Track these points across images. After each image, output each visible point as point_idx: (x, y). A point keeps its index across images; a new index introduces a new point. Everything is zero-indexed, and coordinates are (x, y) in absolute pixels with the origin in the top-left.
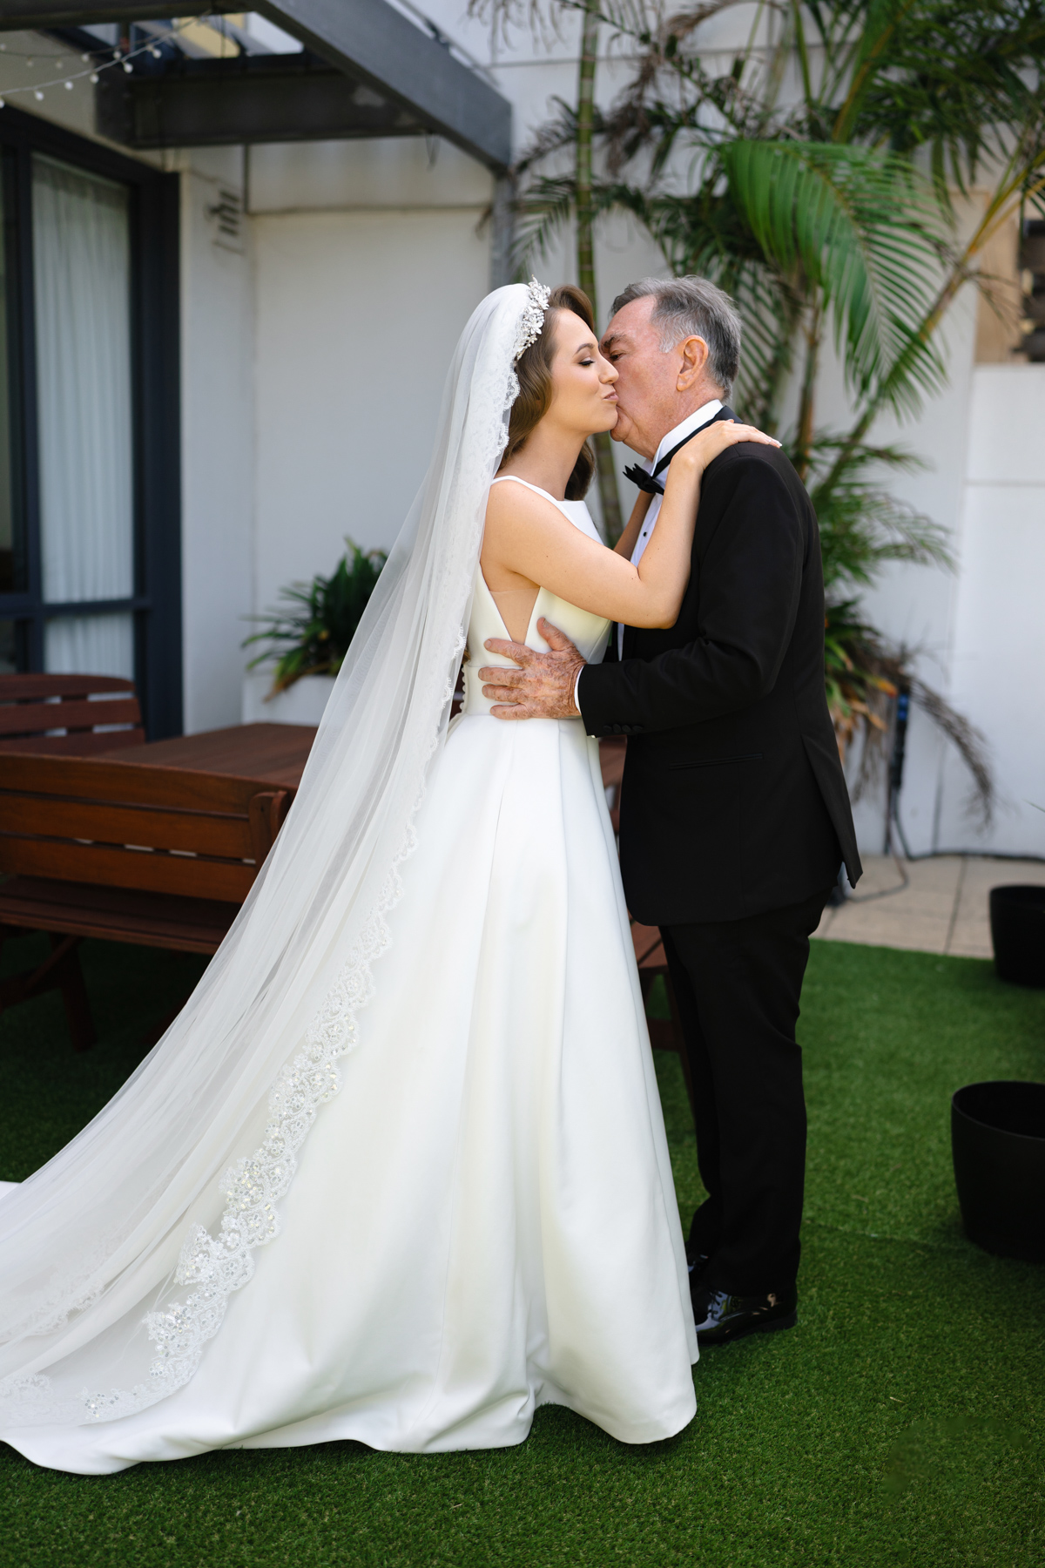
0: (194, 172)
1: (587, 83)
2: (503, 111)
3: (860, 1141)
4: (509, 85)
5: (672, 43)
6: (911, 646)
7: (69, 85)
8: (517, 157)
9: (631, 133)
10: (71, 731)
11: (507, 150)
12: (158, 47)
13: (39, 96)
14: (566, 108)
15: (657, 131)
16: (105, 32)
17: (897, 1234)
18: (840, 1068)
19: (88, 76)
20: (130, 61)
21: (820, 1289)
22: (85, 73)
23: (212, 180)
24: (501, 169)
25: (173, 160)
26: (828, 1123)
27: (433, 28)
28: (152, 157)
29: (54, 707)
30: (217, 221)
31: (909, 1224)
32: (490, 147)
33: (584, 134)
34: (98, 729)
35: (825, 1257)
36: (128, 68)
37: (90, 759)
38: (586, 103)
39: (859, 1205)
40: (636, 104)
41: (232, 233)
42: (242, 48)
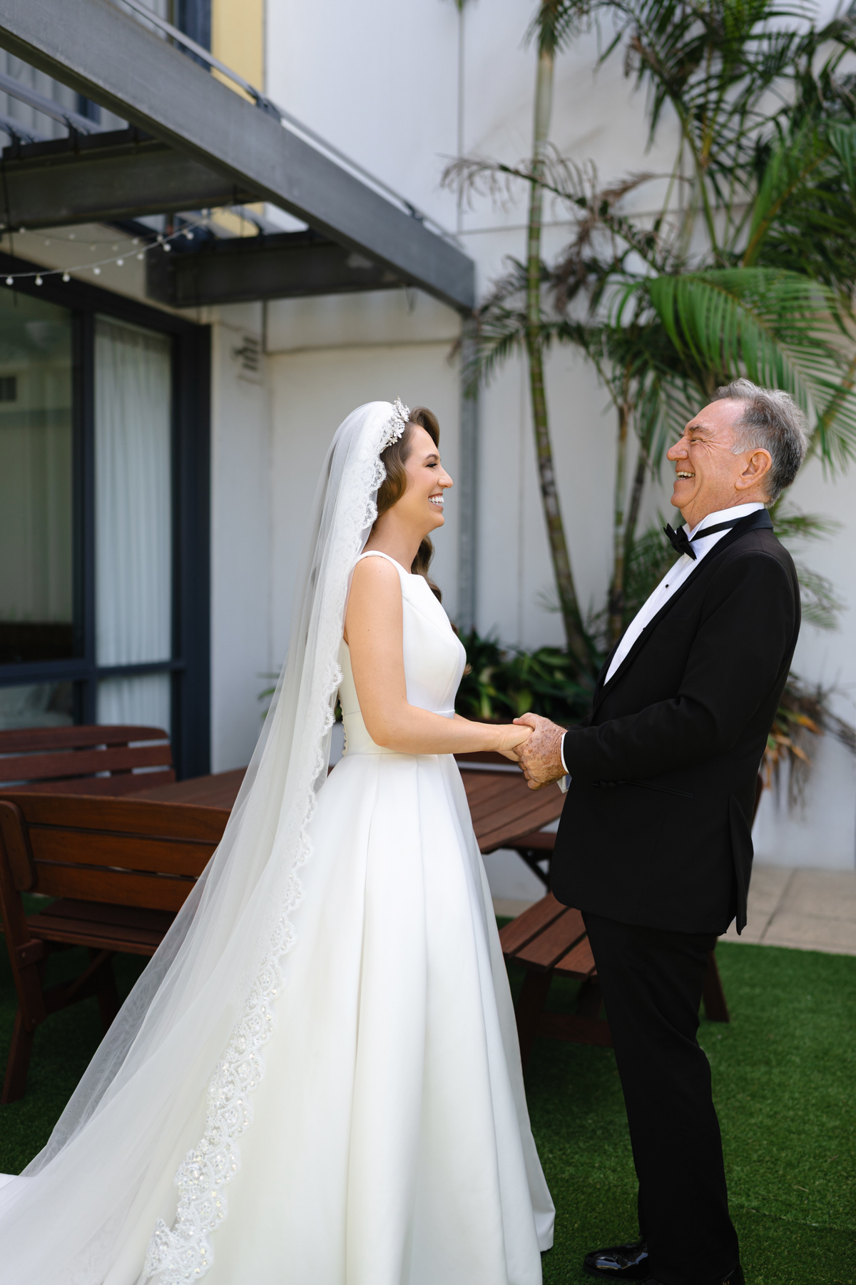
0: (223, 324)
1: (534, 243)
2: (468, 267)
3: (799, 1133)
4: (472, 247)
5: (604, 208)
6: (825, 687)
7: (120, 262)
8: (480, 301)
9: (572, 280)
10: (114, 772)
11: (472, 296)
12: (192, 231)
13: (97, 271)
14: (518, 264)
15: (592, 278)
16: (154, 222)
17: (835, 1223)
18: (779, 1064)
19: (135, 256)
20: (169, 242)
21: (766, 1277)
22: (133, 253)
23: (237, 329)
24: (465, 311)
25: (206, 315)
26: (770, 1117)
27: (410, 207)
28: (189, 313)
29: (102, 753)
30: (241, 360)
31: (847, 1214)
32: (458, 295)
33: (533, 283)
34: (137, 771)
35: (770, 1245)
36: (167, 248)
37: (121, 799)
38: (534, 259)
39: (800, 1195)
40: (575, 258)
41: (253, 369)
42: (261, 229)
